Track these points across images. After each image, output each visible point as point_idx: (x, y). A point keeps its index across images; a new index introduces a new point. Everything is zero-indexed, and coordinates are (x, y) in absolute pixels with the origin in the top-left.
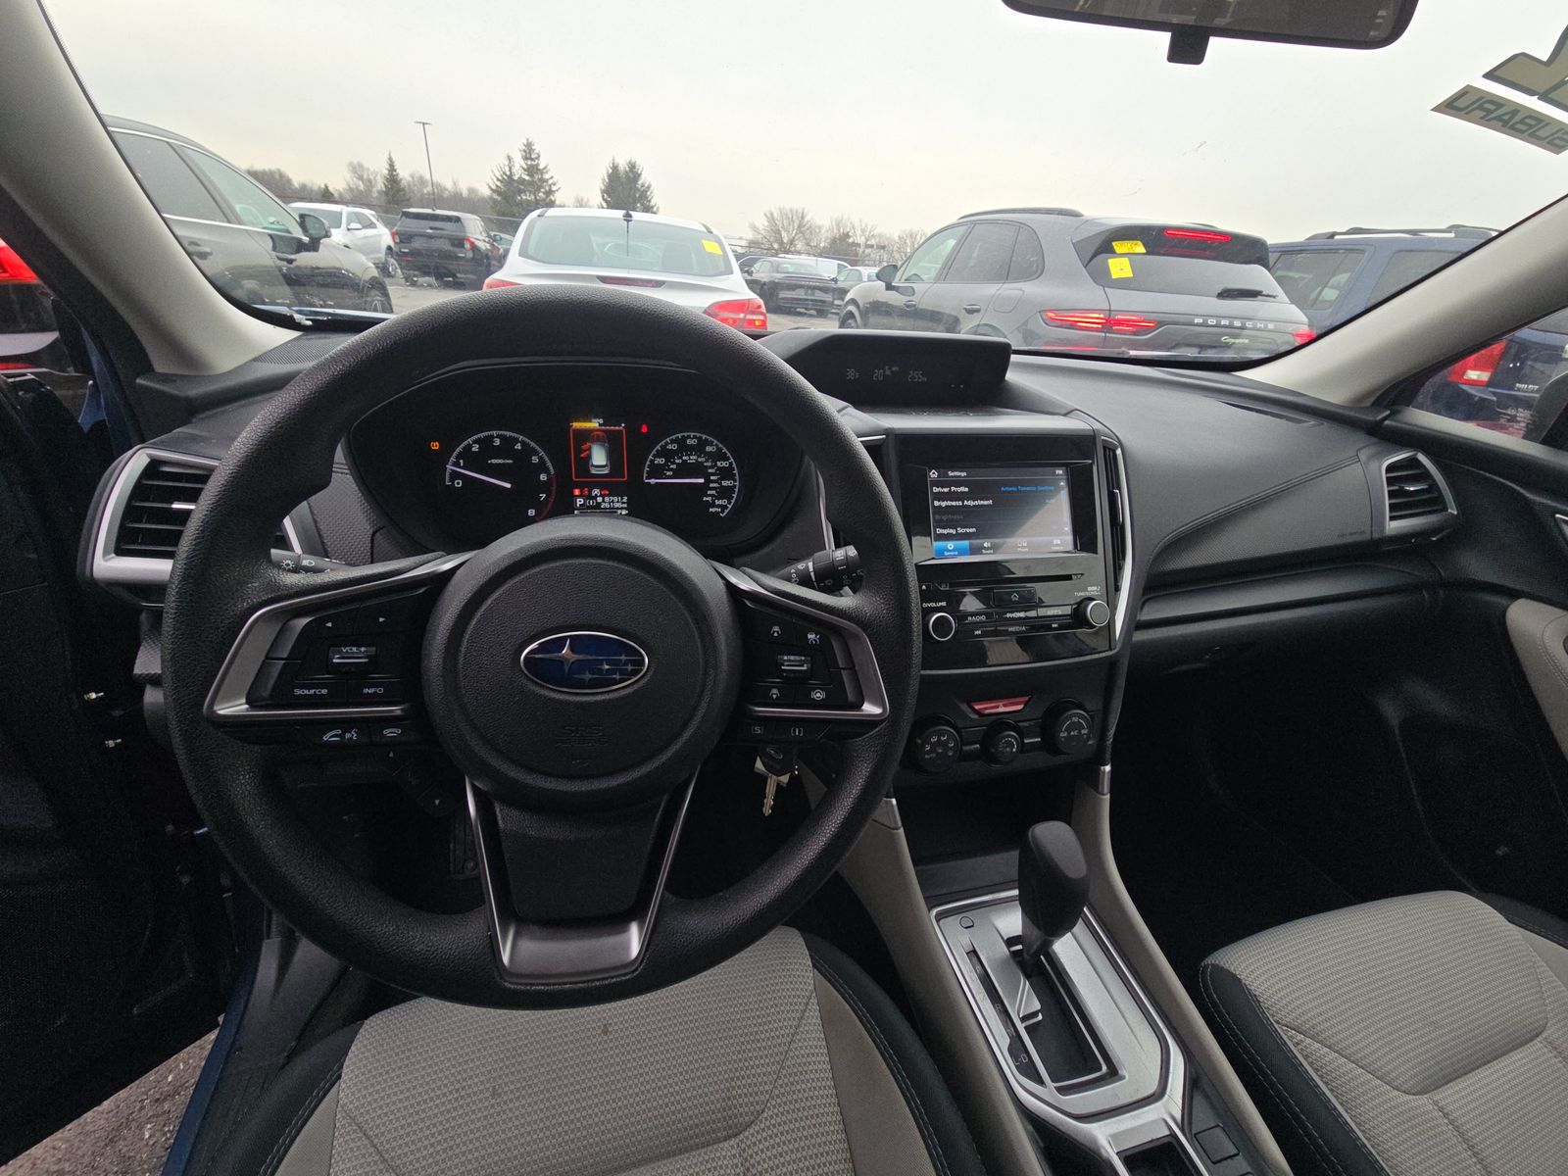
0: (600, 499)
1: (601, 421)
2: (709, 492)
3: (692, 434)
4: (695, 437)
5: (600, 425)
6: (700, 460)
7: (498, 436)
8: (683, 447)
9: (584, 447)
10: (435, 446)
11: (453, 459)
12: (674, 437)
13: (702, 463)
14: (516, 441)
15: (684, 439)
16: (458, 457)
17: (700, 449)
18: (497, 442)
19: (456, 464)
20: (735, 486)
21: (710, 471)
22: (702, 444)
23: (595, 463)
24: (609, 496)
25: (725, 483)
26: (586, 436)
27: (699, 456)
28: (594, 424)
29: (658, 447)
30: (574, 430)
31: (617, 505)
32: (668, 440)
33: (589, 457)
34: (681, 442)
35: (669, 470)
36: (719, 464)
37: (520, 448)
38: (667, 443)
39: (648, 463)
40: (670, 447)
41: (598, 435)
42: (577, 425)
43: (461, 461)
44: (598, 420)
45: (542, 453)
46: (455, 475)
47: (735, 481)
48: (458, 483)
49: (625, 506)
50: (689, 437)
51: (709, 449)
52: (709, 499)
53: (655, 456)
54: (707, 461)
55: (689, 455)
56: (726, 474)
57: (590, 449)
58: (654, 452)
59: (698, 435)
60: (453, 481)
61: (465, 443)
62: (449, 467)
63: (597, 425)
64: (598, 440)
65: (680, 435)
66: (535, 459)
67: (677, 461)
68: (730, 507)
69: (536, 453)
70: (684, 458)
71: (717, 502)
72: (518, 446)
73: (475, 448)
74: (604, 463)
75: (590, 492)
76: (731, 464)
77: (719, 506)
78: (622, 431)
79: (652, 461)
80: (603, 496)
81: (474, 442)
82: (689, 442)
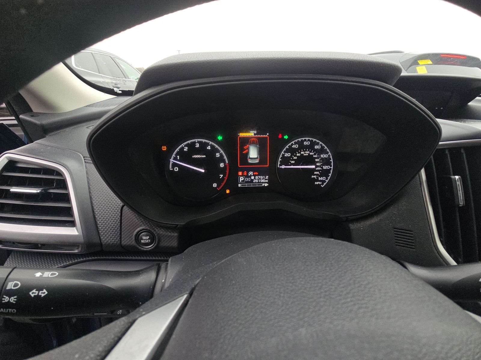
0: (253, 178)
1: (255, 132)
2: (315, 173)
3: (307, 139)
4: (309, 140)
5: (255, 134)
6: (311, 154)
7: (198, 142)
8: (302, 147)
9: (245, 147)
10: (164, 148)
11: (174, 155)
12: (296, 141)
13: (312, 155)
14: (208, 144)
15: (302, 141)
16: (176, 155)
17: (311, 147)
18: (198, 145)
19: (175, 159)
20: (330, 169)
21: (316, 160)
22: (313, 144)
23: (251, 156)
24: (258, 175)
25: (325, 167)
26: (247, 141)
27: (311, 152)
28: (251, 134)
29: (287, 147)
30: (240, 138)
31: (263, 181)
32: (293, 142)
33: (248, 153)
34: (301, 144)
35: (293, 160)
36: (322, 156)
37: (210, 148)
38: (292, 144)
39: (281, 156)
40: (293, 146)
41: (253, 140)
42: (242, 135)
43: (178, 157)
44: (253, 132)
45: (222, 151)
46: (174, 165)
47: (331, 166)
48: (176, 169)
49: (267, 181)
50: (305, 140)
51: (316, 147)
52: (315, 177)
53: (285, 152)
54: (315, 154)
55: (305, 151)
56: (326, 162)
57: (248, 149)
58: (285, 149)
59: (311, 139)
60: (173, 167)
61: (180, 146)
62: (172, 160)
63: (253, 134)
64: (253, 143)
65: (300, 140)
66: (218, 155)
67: (298, 155)
68: (327, 181)
69: (218, 151)
70: (302, 153)
71: (320, 179)
72: (209, 148)
73: (186, 149)
74: (256, 156)
75: (248, 173)
76: (329, 156)
77: (320, 181)
78: (267, 138)
79: (283, 155)
80: (255, 176)
81: (185, 146)
82: (305, 143)
